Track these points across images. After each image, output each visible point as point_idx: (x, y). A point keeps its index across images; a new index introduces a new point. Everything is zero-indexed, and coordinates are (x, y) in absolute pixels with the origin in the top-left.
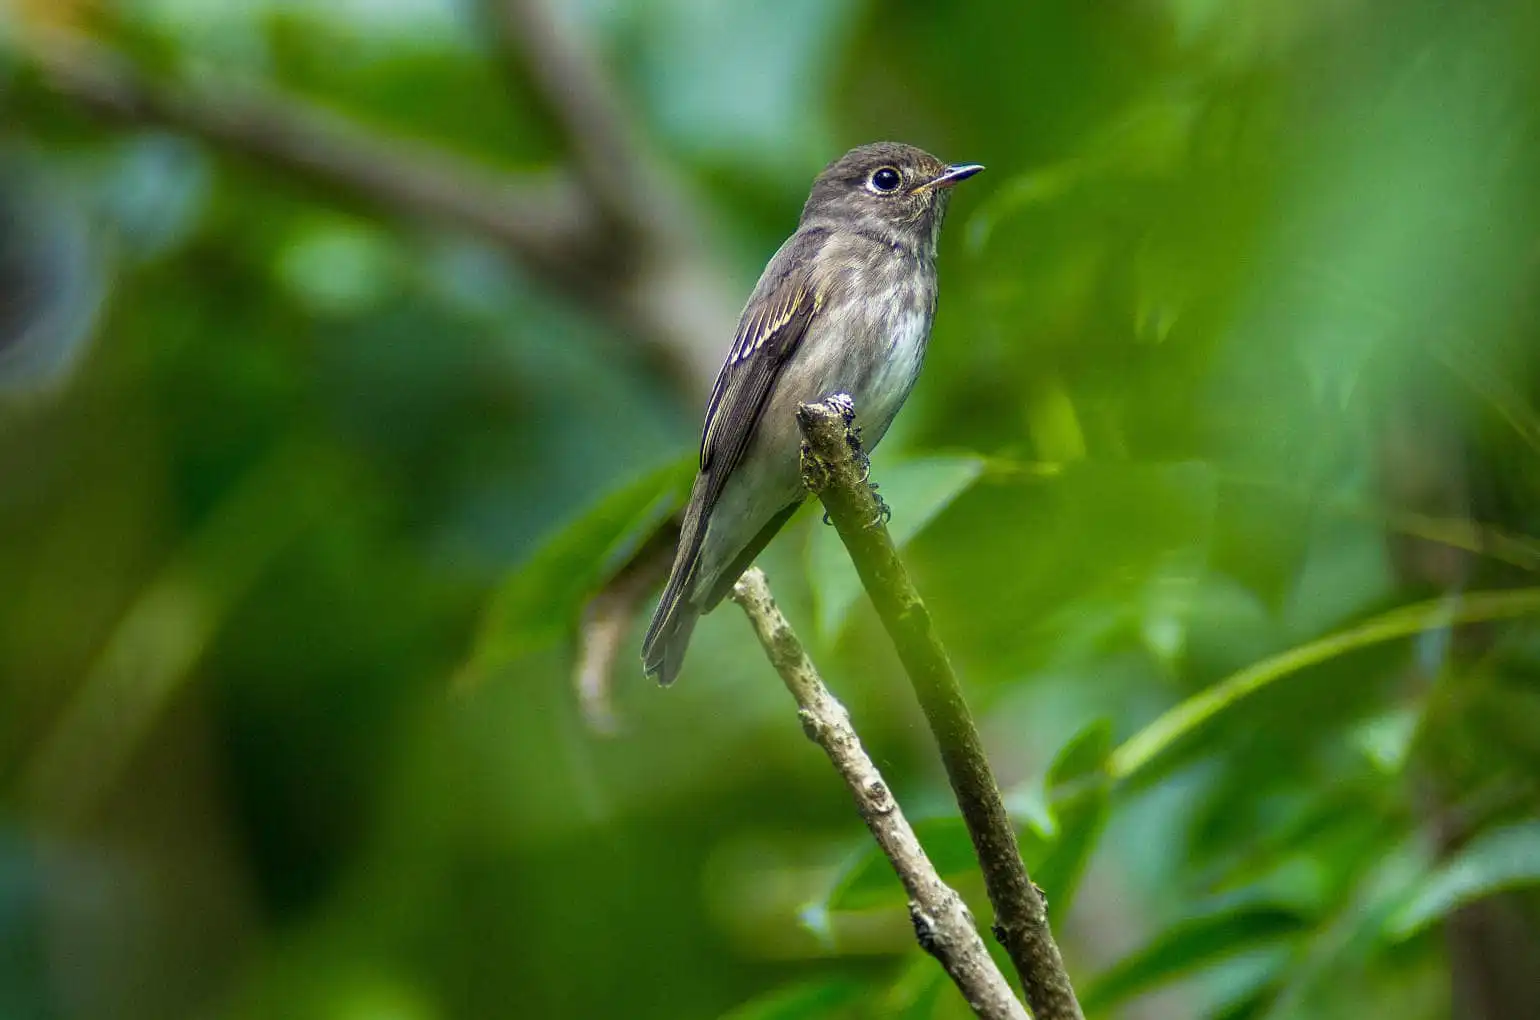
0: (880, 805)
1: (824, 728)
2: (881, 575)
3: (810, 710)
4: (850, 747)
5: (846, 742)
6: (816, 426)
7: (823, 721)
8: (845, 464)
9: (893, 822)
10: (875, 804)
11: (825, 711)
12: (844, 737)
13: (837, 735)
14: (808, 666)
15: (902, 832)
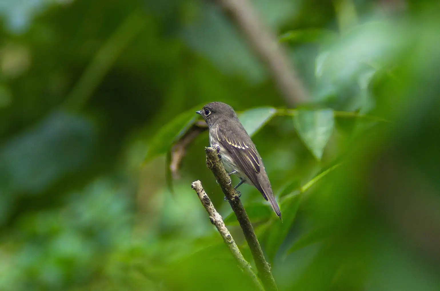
0: (230, 241)
1: (215, 221)
2: (227, 189)
3: (212, 217)
4: (222, 226)
5: (221, 225)
6: (210, 153)
7: (215, 219)
8: (217, 162)
9: (233, 245)
10: (228, 241)
11: (216, 217)
12: (221, 223)
13: (219, 223)
14: (212, 205)
15: (235, 248)
